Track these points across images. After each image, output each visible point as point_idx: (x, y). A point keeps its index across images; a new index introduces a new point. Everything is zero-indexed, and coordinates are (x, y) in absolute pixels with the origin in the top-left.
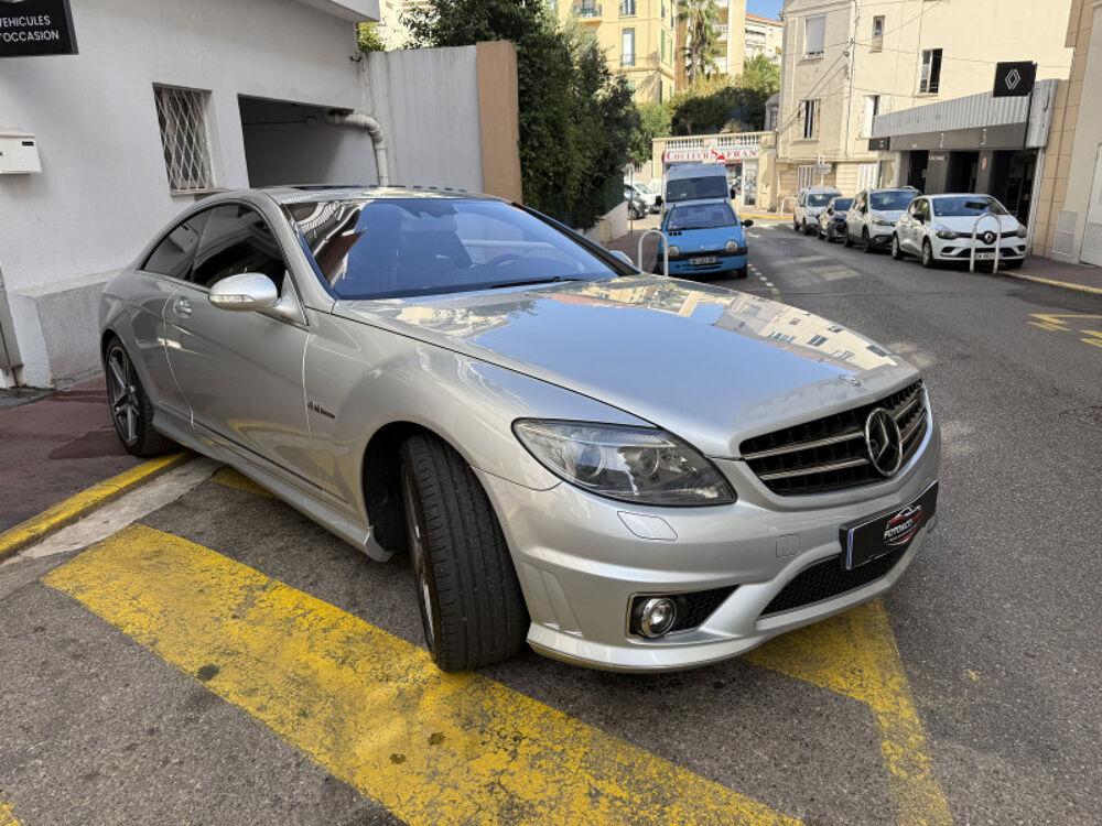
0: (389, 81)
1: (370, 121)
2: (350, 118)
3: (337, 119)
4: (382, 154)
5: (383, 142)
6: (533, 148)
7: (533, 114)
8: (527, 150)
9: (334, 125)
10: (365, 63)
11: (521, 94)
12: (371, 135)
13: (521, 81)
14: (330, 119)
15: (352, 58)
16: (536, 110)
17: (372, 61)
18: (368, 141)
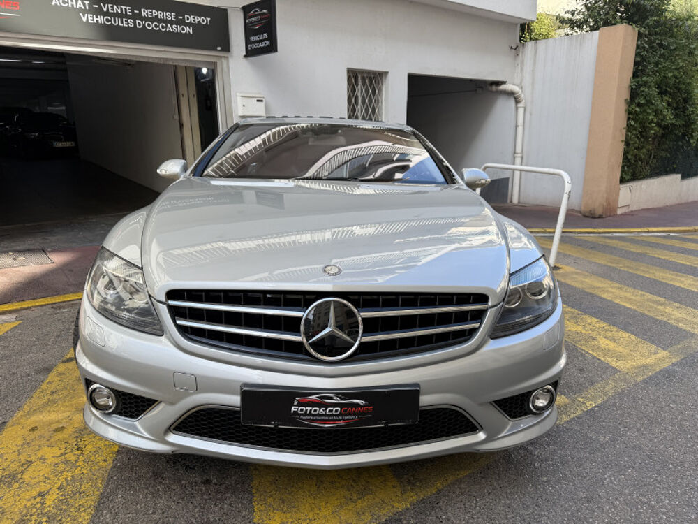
0: (535, 61)
1: (516, 89)
2: (502, 87)
3: (494, 88)
4: (521, 111)
5: (523, 102)
6: (639, 105)
7: (644, 79)
8: (633, 106)
9: (492, 92)
10: (521, 50)
11: (636, 64)
12: (515, 98)
13: (637, 54)
14: (490, 88)
15: (511, 48)
16: (649, 75)
17: (526, 49)
18: (513, 101)
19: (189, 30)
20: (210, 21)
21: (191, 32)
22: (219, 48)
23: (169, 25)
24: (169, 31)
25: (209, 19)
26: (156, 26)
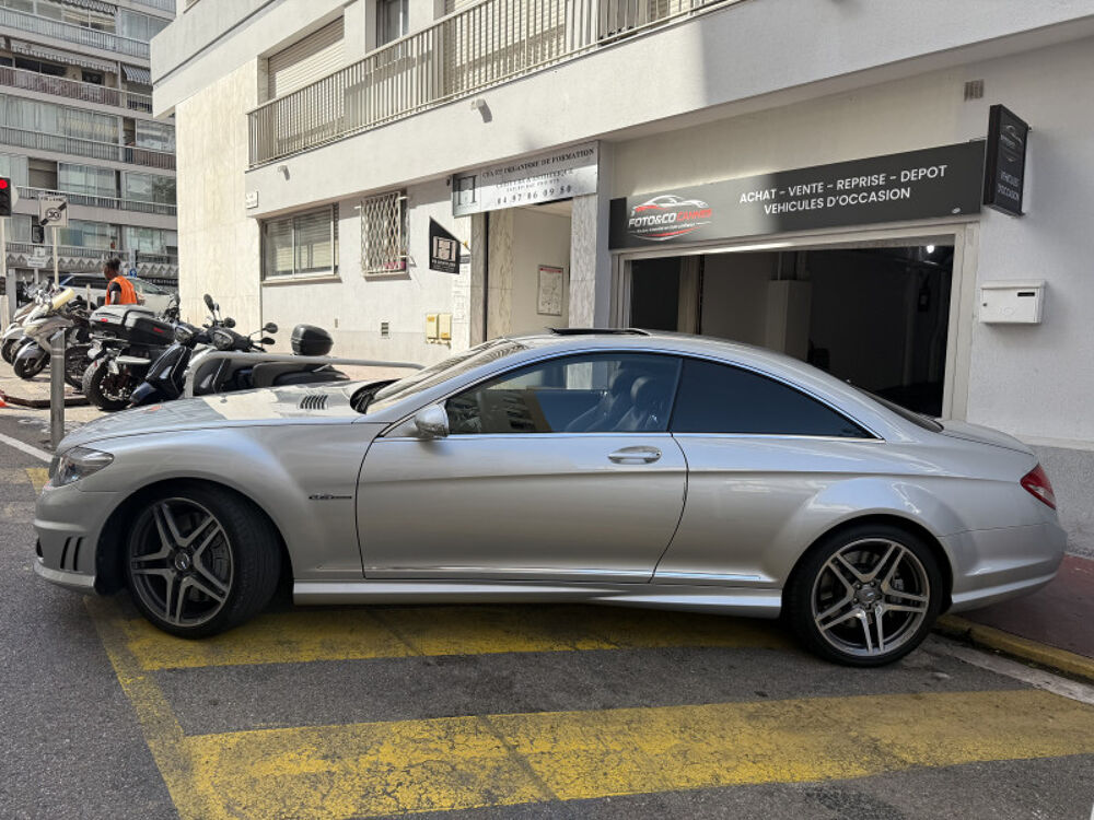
19: (906, 193)
20: (945, 169)
21: (908, 196)
22: (957, 210)
23: (873, 194)
24: (873, 201)
25: (942, 167)
26: (853, 199)
